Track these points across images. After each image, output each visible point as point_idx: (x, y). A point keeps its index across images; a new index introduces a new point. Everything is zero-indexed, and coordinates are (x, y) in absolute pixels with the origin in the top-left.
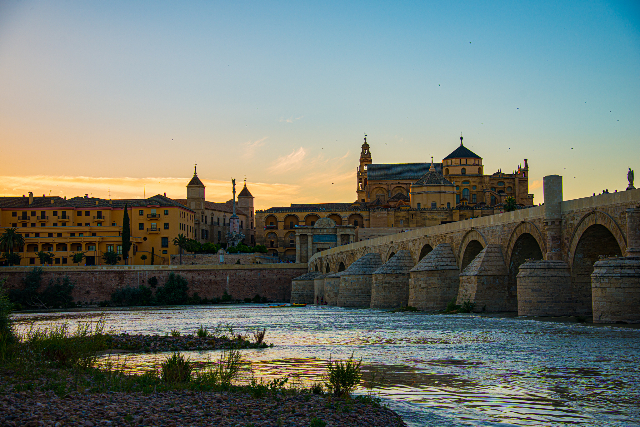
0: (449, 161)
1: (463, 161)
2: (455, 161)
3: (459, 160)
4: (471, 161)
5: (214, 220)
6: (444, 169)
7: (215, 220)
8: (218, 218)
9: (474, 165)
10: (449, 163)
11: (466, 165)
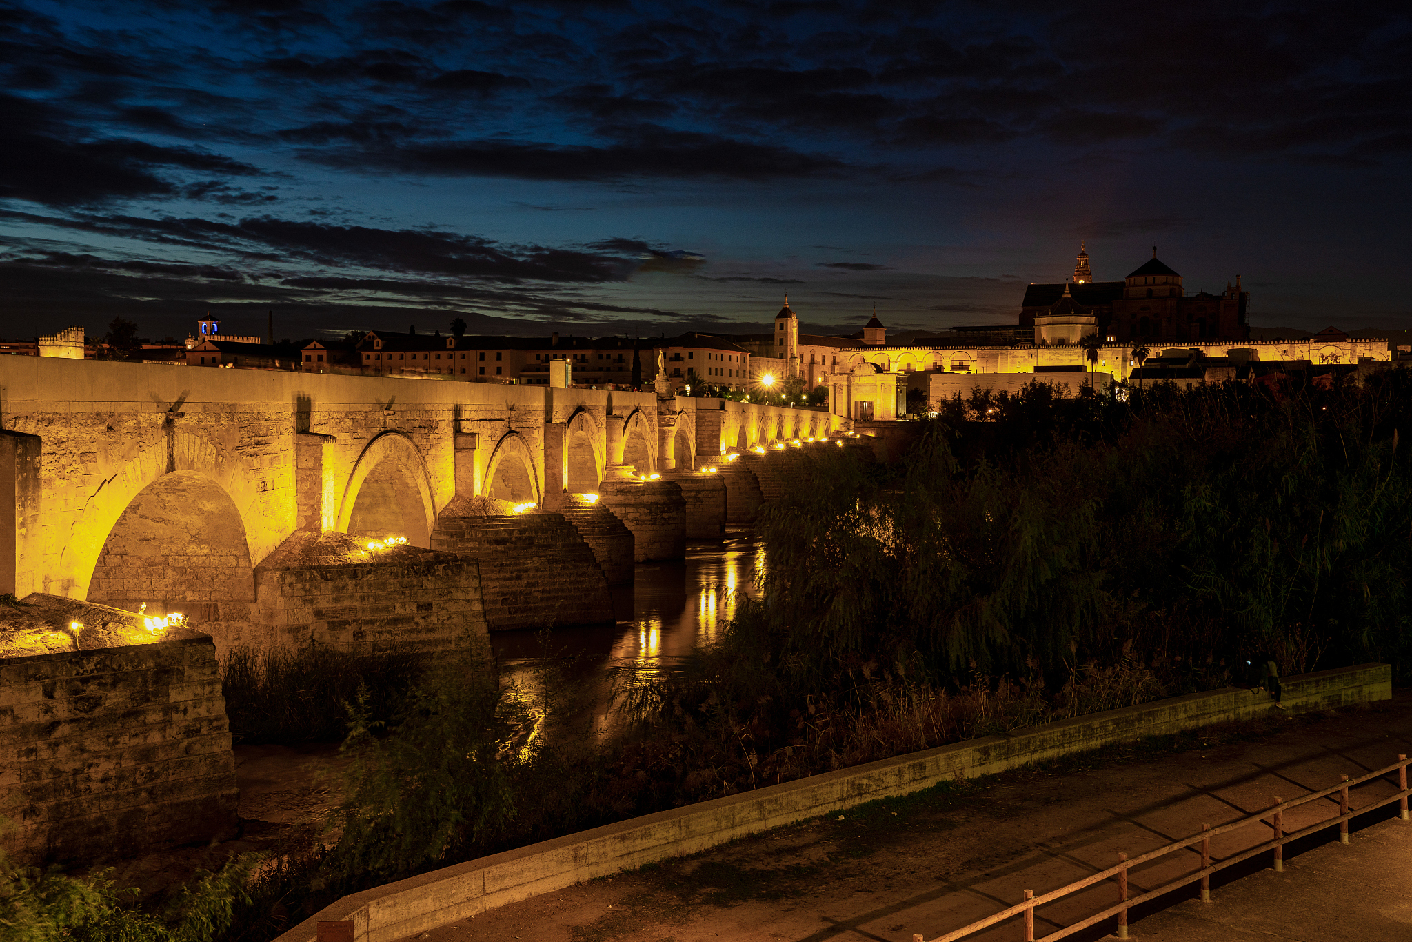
0: (1132, 279)
1: (1150, 279)
2: (1141, 279)
3: (1143, 278)
4: (1160, 279)
5: (816, 359)
6: (1125, 289)
7: (818, 358)
8: (824, 357)
9: (1165, 284)
10: (1132, 283)
11: (1154, 284)
